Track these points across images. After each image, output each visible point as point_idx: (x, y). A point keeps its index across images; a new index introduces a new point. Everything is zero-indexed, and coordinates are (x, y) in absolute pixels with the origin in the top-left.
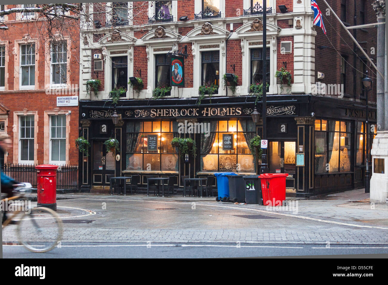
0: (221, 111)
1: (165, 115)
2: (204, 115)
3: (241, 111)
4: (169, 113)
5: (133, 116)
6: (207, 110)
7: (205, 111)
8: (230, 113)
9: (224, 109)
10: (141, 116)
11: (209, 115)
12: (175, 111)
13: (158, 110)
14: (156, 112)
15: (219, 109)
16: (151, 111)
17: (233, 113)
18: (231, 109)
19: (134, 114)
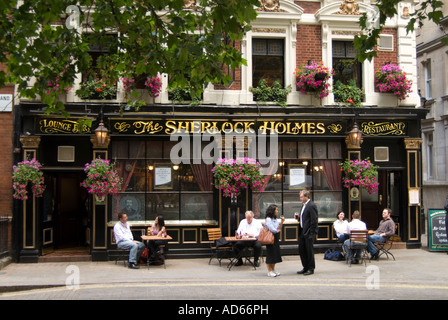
0: (291, 127)
2: (265, 132)
3: (325, 127)
4: (201, 128)
5: (131, 131)
6: (269, 125)
7: (265, 127)
8: (306, 131)
9: (297, 124)
10: (146, 132)
12: (212, 125)
13: (180, 123)
14: (177, 126)
15: (288, 124)
16: (167, 125)
17: (312, 130)
18: (309, 124)
19: (133, 128)
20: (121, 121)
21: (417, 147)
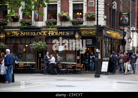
1: (28, 35)
2: (49, 35)
3: (69, 33)
4: (31, 34)
6: (51, 33)
7: (50, 33)
8: (63, 34)
9: (60, 32)
10: (15, 35)
11: (52, 35)
12: (34, 33)
13: (25, 32)
14: (24, 33)
15: (57, 32)
16: (21, 33)
17: (64, 34)
18: (64, 32)
19: (12, 34)
20: (8, 32)
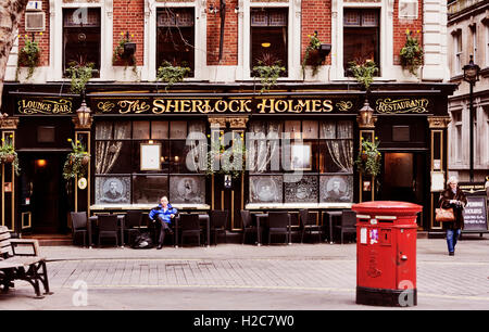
0: (294, 105)
2: (263, 111)
3: (333, 105)
4: (191, 106)
5: (116, 110)
6: (268, 103)
7: (264, 105)
8: (311, 108)
9: (300, 102)
10: (132, 112)
11: (272, 111)
12: (204, 103)
13: (169, 102)
14: (165, 104)
15: (290, 102)
16: (154, 103)
17: (317, 108)
18: (314, 102)
19: (118, 107)
20: (104, 101)
21: (443, 126)
